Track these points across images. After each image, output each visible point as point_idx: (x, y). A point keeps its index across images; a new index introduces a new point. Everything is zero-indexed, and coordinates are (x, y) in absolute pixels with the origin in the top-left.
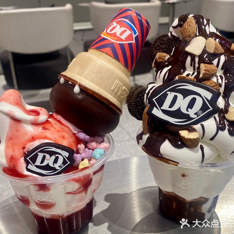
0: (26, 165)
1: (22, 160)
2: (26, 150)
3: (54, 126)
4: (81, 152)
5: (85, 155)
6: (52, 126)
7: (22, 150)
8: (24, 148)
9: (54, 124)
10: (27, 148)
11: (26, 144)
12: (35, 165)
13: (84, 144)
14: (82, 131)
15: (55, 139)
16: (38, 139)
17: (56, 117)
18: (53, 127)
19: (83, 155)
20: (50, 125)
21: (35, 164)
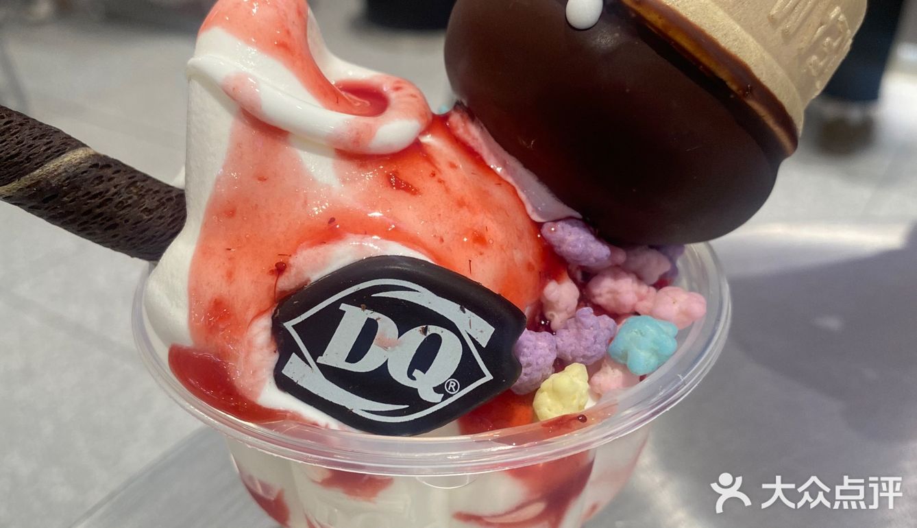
0: (275, 357)
1: (261, 331)
2: (286, 282)
3: (442, 178)
4: (557, 319)
5: (572, 340)
6: (434, 175)
7: (270, 280)
8: (280, 269)
9: (443, 166)
10: (293, 271)
11: (295, 252)
12: (318, 365)
13: (575, 280)
14: (577, 215)
15: (435, 244)
16: (356, 233)
17: (460, 132)
18: (440, 181)
19: (567, 340)
20: (424, 169)
21: (320, 360)
